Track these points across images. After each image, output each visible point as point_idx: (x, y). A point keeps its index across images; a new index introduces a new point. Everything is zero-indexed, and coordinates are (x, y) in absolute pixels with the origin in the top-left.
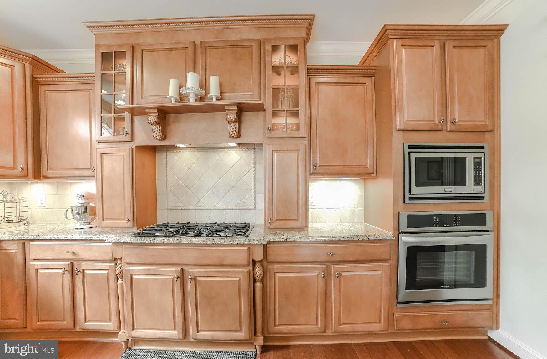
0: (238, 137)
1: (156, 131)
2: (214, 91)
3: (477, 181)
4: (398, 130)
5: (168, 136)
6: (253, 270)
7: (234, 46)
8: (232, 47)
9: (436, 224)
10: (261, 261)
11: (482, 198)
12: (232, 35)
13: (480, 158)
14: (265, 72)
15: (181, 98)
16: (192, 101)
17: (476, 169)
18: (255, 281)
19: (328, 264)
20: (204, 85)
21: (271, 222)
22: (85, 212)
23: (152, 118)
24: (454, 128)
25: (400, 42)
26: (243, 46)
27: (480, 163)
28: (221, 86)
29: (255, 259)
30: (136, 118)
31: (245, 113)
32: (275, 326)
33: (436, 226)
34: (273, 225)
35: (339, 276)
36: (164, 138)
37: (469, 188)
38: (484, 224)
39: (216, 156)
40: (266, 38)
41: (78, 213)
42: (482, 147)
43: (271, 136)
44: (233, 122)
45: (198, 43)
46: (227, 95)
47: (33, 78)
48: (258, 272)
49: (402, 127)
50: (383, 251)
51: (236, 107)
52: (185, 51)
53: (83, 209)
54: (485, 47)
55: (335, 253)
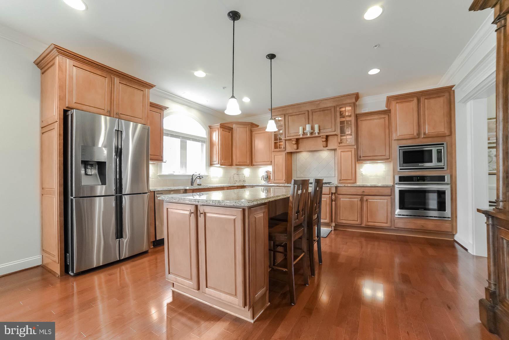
0: (327, 146)
1: (295, 146)
2: (317, 130)
3: (439, 160)
4: (395, 140)
5: (299, 148)
6: (332, 196)
7: (324, 110)
8: (323, 111)
9: (415, 180)
10: (335, 193)
11: (443, 168)
12: (323, 106)
13: (441, 149)
14: (337, 119)
15: (304, 134)
16: (309, 135)
17: (439, 155)
18: (332, 201)
19: (362, 196)
20: (313, 128)
21: (340, 180)
22: (267, 178)
23: (294, 142)
24: (425, 136)
25: (395, 102)
26: (328, 110)
27: (441, 152)
28: (319, 127)
29: (332, 192)
30: (286, 142)
31: (329, 137)
32: (340, 220)
33: (415, 181)
34: (341, 182)
35: (367, 200)
36: (298, 148)
37: (434, 163)
38: (444, 181)
39: (317, 154)
40: (337, 105)
41: (265, 178)
42: (443, 144)
43: (340, 145)
44: (324, 142)
45: (310, 110)
46: (322, 131)
47: (251, 130)
48: (333, 197)
49: (396, 139)
50: (388, 191)
51: (325, 136)
52: (304, 115)
53: (266, 177)
54: (444, 96)
55: (365, 191)
